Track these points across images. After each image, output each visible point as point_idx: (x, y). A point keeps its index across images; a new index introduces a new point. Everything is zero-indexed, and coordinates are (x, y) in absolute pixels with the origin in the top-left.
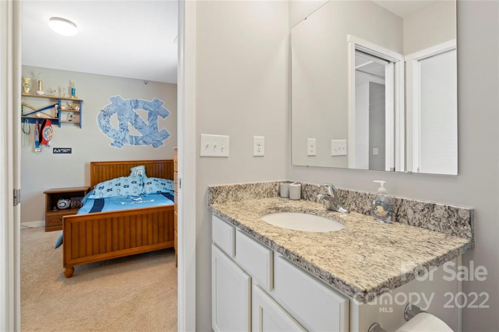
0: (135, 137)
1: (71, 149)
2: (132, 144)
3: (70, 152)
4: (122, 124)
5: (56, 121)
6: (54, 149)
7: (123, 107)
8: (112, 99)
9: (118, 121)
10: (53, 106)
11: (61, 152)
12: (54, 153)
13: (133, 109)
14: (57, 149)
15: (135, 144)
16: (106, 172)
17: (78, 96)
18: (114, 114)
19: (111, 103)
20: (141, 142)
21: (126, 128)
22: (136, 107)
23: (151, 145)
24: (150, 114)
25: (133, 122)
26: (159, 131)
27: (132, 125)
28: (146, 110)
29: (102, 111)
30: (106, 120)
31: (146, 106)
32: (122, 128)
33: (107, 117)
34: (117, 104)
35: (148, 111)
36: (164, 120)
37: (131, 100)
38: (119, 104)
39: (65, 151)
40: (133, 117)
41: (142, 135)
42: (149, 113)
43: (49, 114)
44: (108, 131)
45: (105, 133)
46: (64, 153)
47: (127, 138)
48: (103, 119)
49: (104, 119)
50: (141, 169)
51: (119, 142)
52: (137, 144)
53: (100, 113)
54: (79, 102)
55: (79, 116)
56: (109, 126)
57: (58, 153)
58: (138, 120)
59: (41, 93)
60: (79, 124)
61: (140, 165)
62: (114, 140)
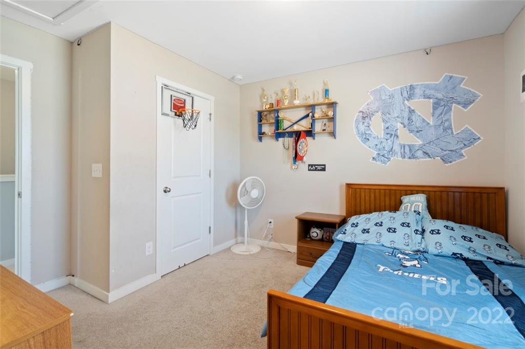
0: (409, 146)
1: (325, 165)
2: (404, 157)
3: (324, 169)
4: (387, 128)
5: (310, 133)
6: (309, 165)
7: (389, 101)
8: (373, 93)
9: (383, 124)
10: (308, 116)
11: (316, 169)
12: (309, 170)
13: (406, 102)
14: (312, 166)
15: (410, 158)
16: (365, 200)
17: (333, 98)
18: (376, 114)
19: (372, 98)
20: (419, 153)
21: (393, 133)
22: (410, 97)
23: (439, 158)
24: (436, 105)
25: (406, 122)
26: (455, 133)
27: (405, 127)
28: (429, 98)
29: (360, 112)
30: (366, 124)
31: (428, 92)
32: (387, 134)
33: (367, 120)
34: (381, 99)
35: (431, 100)
36: (465, 110)
37: (401, 88)
38: (383, 98)
39: (319, 168)
40: (406, 114)
41: (421, 143)
42: (435, 103)
43: (304, 126)
44: (368, 139)
45: (364, 143)
46: (318, 170)
47: (397, 148)
48: (361, 123)
49: (363, 123)
50: (418, 202)
51: (383, 156)
52: (413, 157)
53: (358, 116)
54: (332, 105)
55: (332, 123)
56: (370, 132)
57: (313, 170)
58: (413, 118)
59: (297, 102)
60: (333, 134)
61: (418, 192)
62: (376, 153)
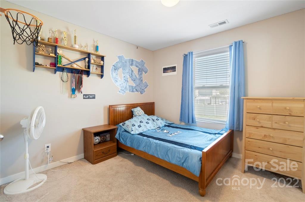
0: (132, 86)
1: (95, 95)
2: (130, 91)
3: (94, 98)
4: (124, 77)
6: (84, 95)
7: (125, 64)
8: (119, 57)
9: (123, 74)
11: (89, 98)
12: (84, 98)
13: (131, 66)
14: (86, 95)
15: (132, 92)
18: (120, 69)
19: (119, 60)
20: (135, 90)
21: (126, 80)
22: (132, 64)
23: (139, 92)
24: (139, 70)
25: (131, 76)
26: (143, 83)
27: (130, 77)
28: (137, 67)
29: (113, 66)
30: (116, 73)
32: (125, 80)
33: (117, 71)
34: (122, 62)
35: (138, 68)
36: (146, 75)
37: (129, 59)
38: (123, 62)
39: (91, 97)
40: (131, 72)
41: (135, 85)
43: (81, 65)
44: (117, 81)
45: (115, 83)
46: (91, 98)
47: (128, 87)
48: (114, 72)
49: (115, 72)
51: (123, 90)
52: (133, 91)
53: (112, 68)
56: (117, 77)
57: (87, 98)
58: (133, 74)
62: (120, 88)
